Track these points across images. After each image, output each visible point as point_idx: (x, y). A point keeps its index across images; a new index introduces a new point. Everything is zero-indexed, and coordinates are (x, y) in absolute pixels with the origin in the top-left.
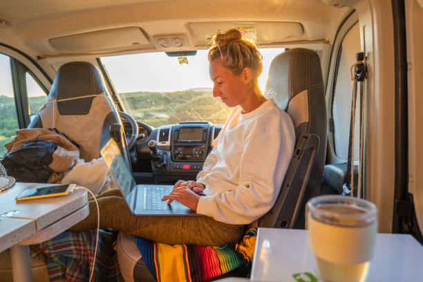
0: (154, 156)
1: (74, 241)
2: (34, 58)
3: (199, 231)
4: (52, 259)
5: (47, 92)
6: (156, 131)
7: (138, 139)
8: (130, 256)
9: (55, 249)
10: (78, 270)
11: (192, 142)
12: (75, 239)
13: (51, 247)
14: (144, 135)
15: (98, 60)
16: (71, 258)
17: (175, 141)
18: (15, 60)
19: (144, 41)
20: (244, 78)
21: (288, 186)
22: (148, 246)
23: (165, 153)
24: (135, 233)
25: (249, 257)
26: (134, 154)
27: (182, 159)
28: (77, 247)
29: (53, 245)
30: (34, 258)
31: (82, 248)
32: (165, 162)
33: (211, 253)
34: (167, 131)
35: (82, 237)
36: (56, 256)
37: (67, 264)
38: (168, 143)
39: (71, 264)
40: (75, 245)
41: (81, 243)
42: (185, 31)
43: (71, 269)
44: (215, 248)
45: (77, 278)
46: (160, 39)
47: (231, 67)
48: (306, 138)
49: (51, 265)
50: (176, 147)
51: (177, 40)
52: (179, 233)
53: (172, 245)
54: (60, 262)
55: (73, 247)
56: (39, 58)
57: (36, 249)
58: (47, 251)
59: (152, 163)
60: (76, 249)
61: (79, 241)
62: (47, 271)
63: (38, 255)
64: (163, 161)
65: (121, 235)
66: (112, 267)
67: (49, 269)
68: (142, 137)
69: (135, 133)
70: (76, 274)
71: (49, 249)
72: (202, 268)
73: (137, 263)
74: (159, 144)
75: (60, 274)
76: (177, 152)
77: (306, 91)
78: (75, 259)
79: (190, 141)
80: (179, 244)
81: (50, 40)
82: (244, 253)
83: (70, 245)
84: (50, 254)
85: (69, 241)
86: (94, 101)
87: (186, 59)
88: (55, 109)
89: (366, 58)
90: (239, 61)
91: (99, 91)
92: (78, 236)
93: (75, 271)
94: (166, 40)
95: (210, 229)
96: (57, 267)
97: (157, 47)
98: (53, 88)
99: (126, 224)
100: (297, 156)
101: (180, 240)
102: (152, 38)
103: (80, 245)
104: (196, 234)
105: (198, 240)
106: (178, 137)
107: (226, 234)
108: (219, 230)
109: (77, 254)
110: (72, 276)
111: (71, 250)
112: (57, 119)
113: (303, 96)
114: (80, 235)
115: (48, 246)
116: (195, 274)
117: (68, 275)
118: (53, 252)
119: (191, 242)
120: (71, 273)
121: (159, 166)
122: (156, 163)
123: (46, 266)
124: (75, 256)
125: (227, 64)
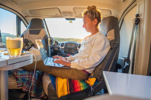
0: (58, 51)
1: (28, 74)
2: (24, 16)
3: (73, 74)
4: (19, 79)
5: (26, 27)
6: (60, 44)
7: (54, 45)
8: (47, 81)
9: (21, 76)
10: (28, 84)
11: (71, 48)
12: (29, 73)
13: (19, 75)
14: (56, 44)
15: (44, 19)
16: (26, 80)
17: (65, 47)
18: (18, 16)
19: (59, 14)
20: (94, 22)
21: (107, 60)
22: (54, 78)
23: (62, 50)
24: (50, 73)
25: (91, 85)
26: (52, 50)
27: (67, 52)
28: (29, 76)
29: (20, 74)
30: (13, 78)
31: (30, 77)
32: (62, 53)
33: (77, 82)
34: (63, 44)
35: (31, 73)
36: (21, 78)
37: (24, 82)
38: (63, 47)
39: (26, 82)
40: (28, 75)
41: (30, 75)
42: (72, 11)
43: (25, 84)
44: (79, 81)
45: (27, 87)
46: (64, 13)
47: (90, 18)
48: (115, 44)
49: (18, 82)
50: (66, 49)
51: (70, 14)
52: (66, 74)
53: (63, 79)
54: (22, 81)
55: (27, 76)
56: (26, 17)
57: (14, 75)
58: (17, 77)
59: (58, 53)
60: (28, 77)
61: (30, 74)
62: (17, 84)
63: (14, 78)
64: (61, 53)
65: (45, 73)
66: (41, 85)
67: (17, 83)
68: (55, 45)
69: (53, 43)
70: (27, 86)
71: (18, 76)
72: (74, 88)
73: (49, 84)
74: (61, 47)
75: (21, 85)
76: (66, 50)
77: (114, 29)
78: (27, 80)
79: (70, 47)
80: (66, 78)
81: (29, 11)
82: (89, 83)
83: (26, 75)
84: (18, 78)
85: (26, 74)
86: (41, 31)
87: (72, 21)
88: (28, 32)
89: (140, 16)
90: (93, 16)
91: (43, 28)
92: (29, 72)
93: (27, 84)
94: (66, 14)
95: (77, 74)
96: (20, 82)
97: (63, 16)
98: (28, 26)
99: (47, 70)
100: (111, 50)
101: (66, 77)
102: (62, 13)
103: (30, 76)
104: (72, 75)
105: (73, 77)
106: (67, 46)
107: (83, 76)
108: (80, 75)
109: (28, 79)
110: (26, 86)
111: (26, 77)
112: (29, 35)
113: (112, 31)
114: (30, 72)
115: (18, 75)
116: (71, 89)
117: (24, 86)
118: (20, 77)
119: (70, 78)
120: (25, 85)
121: (60, 54)
122: (59, 53)
123: (16, 82)
124: (27, 79)
125: (89, 16)
